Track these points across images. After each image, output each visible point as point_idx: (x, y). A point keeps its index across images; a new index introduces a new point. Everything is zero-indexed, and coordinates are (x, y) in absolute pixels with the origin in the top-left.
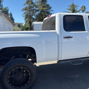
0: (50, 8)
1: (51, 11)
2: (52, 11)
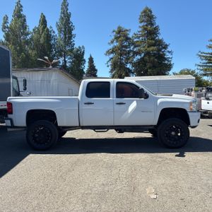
0: (166, 47)
1: (168, 54)
2: (169, 52)
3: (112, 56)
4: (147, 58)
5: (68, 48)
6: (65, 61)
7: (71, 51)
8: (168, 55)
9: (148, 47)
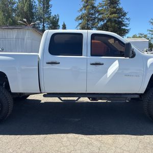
0: (125, 14)
2: (127, 19)
3: (80, 21)
4: (109, 23)
5: (46, 16)
6: (44, 27)
7: (49, 18)
8: (126, 22)
9: (110, 14)
